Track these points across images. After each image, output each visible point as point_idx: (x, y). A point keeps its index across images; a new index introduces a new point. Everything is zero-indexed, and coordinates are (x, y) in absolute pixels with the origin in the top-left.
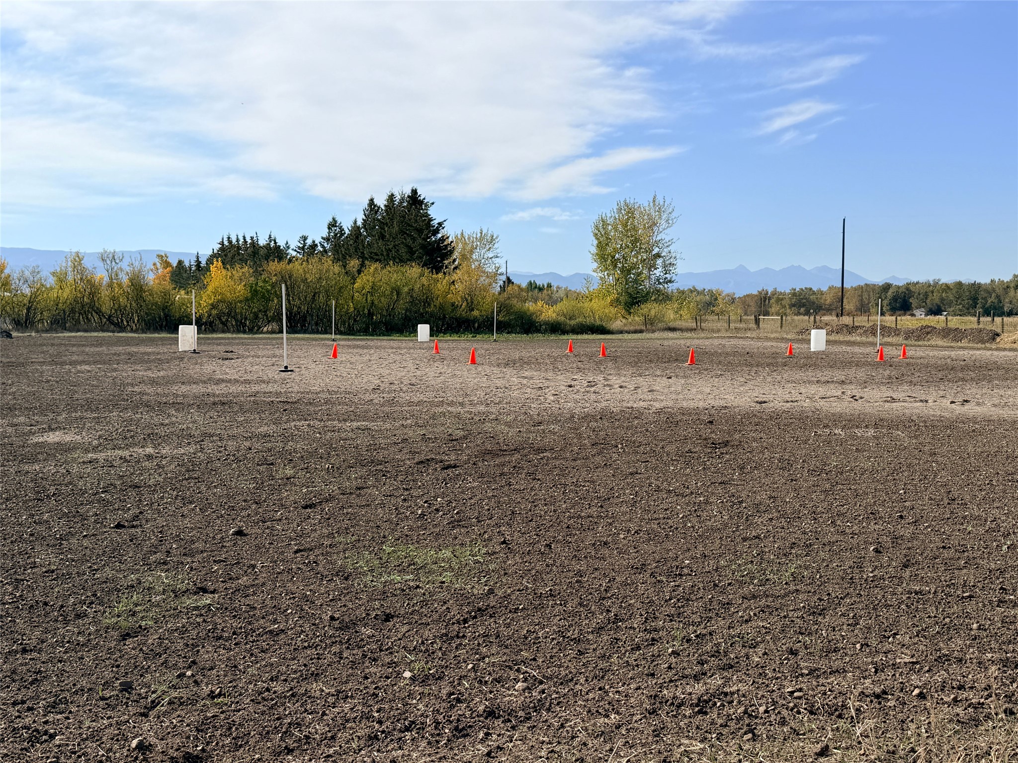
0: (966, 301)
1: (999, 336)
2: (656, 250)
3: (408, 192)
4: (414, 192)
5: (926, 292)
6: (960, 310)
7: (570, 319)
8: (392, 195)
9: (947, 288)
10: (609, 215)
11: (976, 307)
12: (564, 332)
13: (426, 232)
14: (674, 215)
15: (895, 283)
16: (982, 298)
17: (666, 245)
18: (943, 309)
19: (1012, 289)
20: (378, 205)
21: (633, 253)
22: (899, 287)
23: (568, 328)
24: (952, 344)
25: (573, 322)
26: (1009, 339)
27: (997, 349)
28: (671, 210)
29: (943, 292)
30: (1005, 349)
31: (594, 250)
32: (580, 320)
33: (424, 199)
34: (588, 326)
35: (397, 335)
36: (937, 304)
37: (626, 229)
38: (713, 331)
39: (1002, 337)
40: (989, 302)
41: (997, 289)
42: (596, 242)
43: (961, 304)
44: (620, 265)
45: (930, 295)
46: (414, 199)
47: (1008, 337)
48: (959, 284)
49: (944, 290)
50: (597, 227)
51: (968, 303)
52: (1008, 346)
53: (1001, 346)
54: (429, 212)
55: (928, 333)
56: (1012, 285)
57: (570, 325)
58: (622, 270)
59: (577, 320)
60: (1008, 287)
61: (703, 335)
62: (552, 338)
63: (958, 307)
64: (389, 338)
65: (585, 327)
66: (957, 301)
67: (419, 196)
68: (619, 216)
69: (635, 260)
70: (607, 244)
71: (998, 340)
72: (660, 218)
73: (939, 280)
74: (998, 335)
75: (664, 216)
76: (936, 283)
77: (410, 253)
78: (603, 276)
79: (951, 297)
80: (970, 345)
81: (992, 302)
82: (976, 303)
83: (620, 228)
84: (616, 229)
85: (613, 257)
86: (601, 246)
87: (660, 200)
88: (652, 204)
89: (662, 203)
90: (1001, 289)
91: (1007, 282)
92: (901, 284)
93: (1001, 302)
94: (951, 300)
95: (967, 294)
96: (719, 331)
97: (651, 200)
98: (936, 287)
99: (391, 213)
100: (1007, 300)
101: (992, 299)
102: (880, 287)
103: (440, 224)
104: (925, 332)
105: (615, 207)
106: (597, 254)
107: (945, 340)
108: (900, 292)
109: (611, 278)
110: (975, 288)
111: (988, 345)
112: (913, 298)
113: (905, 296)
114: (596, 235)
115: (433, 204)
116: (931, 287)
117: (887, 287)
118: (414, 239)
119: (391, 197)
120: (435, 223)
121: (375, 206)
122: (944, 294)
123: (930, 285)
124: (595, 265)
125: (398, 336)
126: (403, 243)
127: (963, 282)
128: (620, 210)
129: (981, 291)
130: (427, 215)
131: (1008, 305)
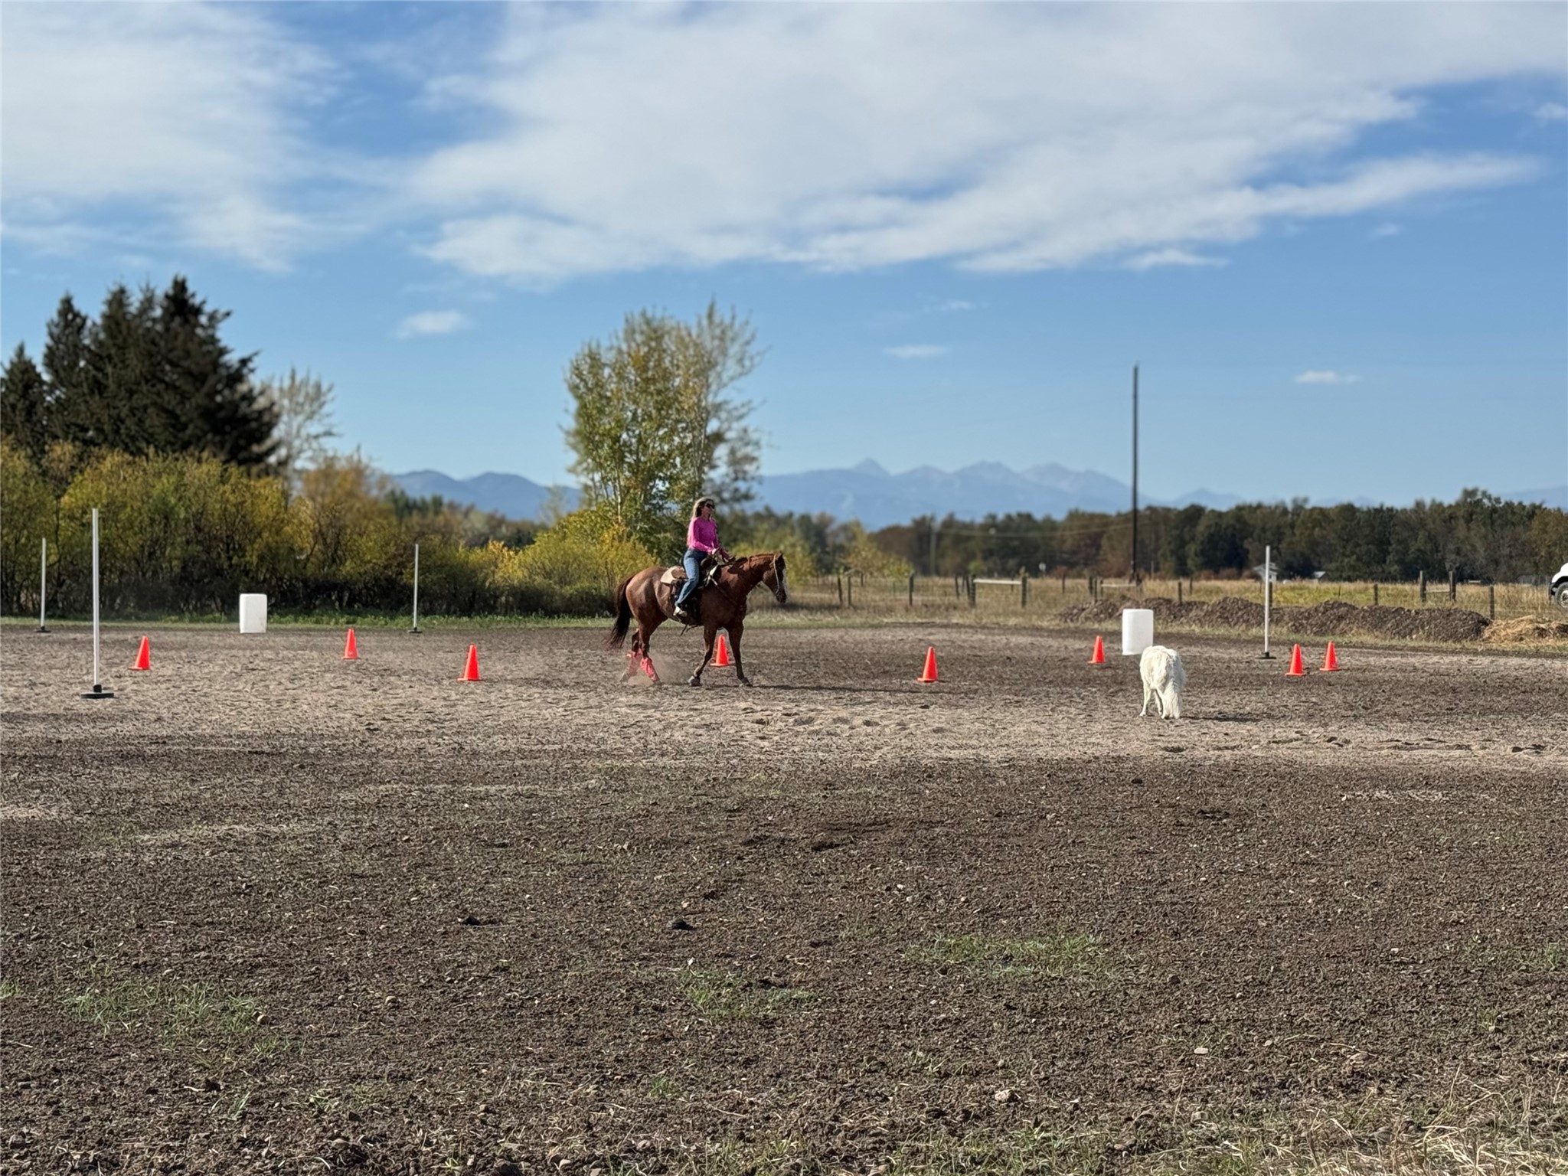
0: (1364, 548)
1: (1487, 625)
2: (713, 426)
3: (163, 287)
4: (180, 286)
5: (1279, 527)
6: (1353, 568)
7: (563, 582)
8: (122, 291)
9: (1321, 516)
10: (605, 344)
11: (1384, 562)
12: (551, 612)
13: (212, 380)
14: (753, 349)
15: (1210, 505)
16: (1399, 542)
17: (735, 413)
18: (1316, 564)
19: (1462, 521)
20: (83, 313)
21: (661, 433)
22: (1220, 515)
23: (558, 602)
24: (1394, 642)
25: (568, 590)
26: (1509, 631)
27: (1489, 652)
28: (747, 336)
29: (1314, 528)
30: (1505, 654)
31: (571, 423)
32: (584, 584)
33: (204, 302)
34: (603, 599)
35: (173, 618)
36: (1302, 554)
37: (644, 376)
38: (877, 610)
39: (1494, 627)
40: (1413, 549)
41: (1429, 521)
42: (573, 405)
43: (1353, 553)
44: (630, 459)
45: (1288, 531)
46: (180, 303)
47: (1507, 626)
48: (1349, 510)
49: (1317, 523)
50: (577, 371)
51: (1368, 552)
52: (1508, 646)
53: (1495, 646)
54: (219, 334)
55: (1340, 618)
56: (1461, 513)
57: (563, 596)
58: (635, 469)
59: (578, 586)
60: (1451, 517)
61: (858, 620)
62: (530, 625)
63: (1346, 560)
64: (154, 624)
65: (595, 601)
66: (1344, 547)
67: (193, 295)
68: (629, 347)
69: (666, 447)
70: (601, 411)
71: (1487, 633)
72: (724, 353)
73: (1306, 500)
74: (1485, 623)
75: (734, 350)
76: (1299, 508)
77: (173, 426)
78: (590, 483)
79: (1332, 539)
80: (1430, 644)
81: (1419, 550)
82: (1386, 553)
83: (631, 374)
84: (621, 377)
85: (617, 439)
86: (584, 414)
87: (723, 314)
88: (705, 322)
89: (727, 321)
90: (1438, 522)
91: (1450, 506)
92: (1224, 507)
93: (1438, 551)
94: (1331, 545)
95: (1367, 531)
96: (890, 610)
97: (704, 313)
98: (1298, 515)
99: (120, 332)
100: (1451, 547)
101: (1419, 543)
102: (1180, 513)
103: (244, 362)
104: (1334, 616)
105: (621, 327)
106: (578, 433)
107: (1377, 633)
108: (1224, 526)
109: (610, 488)
110: (1383, 518)
111: (1467, 644)
112: (1250, 540)
113: (1233, 536)
114: (574, 388)
115: (228, 314)
116: (1290, 516)
117: (1195, 513)
118: (184, 397)
119: (118, 299)
120: (232, 358)
121: (76, 315)
122: (1317, 531)
123: (1285, 512)
124: (573, 457)
125: (175, 621)
126: (154, 404)
127: (1357, 505)
128: (630, 333)
129: (1395, 525)
130: (213, 340)
131: (1453, 557)
